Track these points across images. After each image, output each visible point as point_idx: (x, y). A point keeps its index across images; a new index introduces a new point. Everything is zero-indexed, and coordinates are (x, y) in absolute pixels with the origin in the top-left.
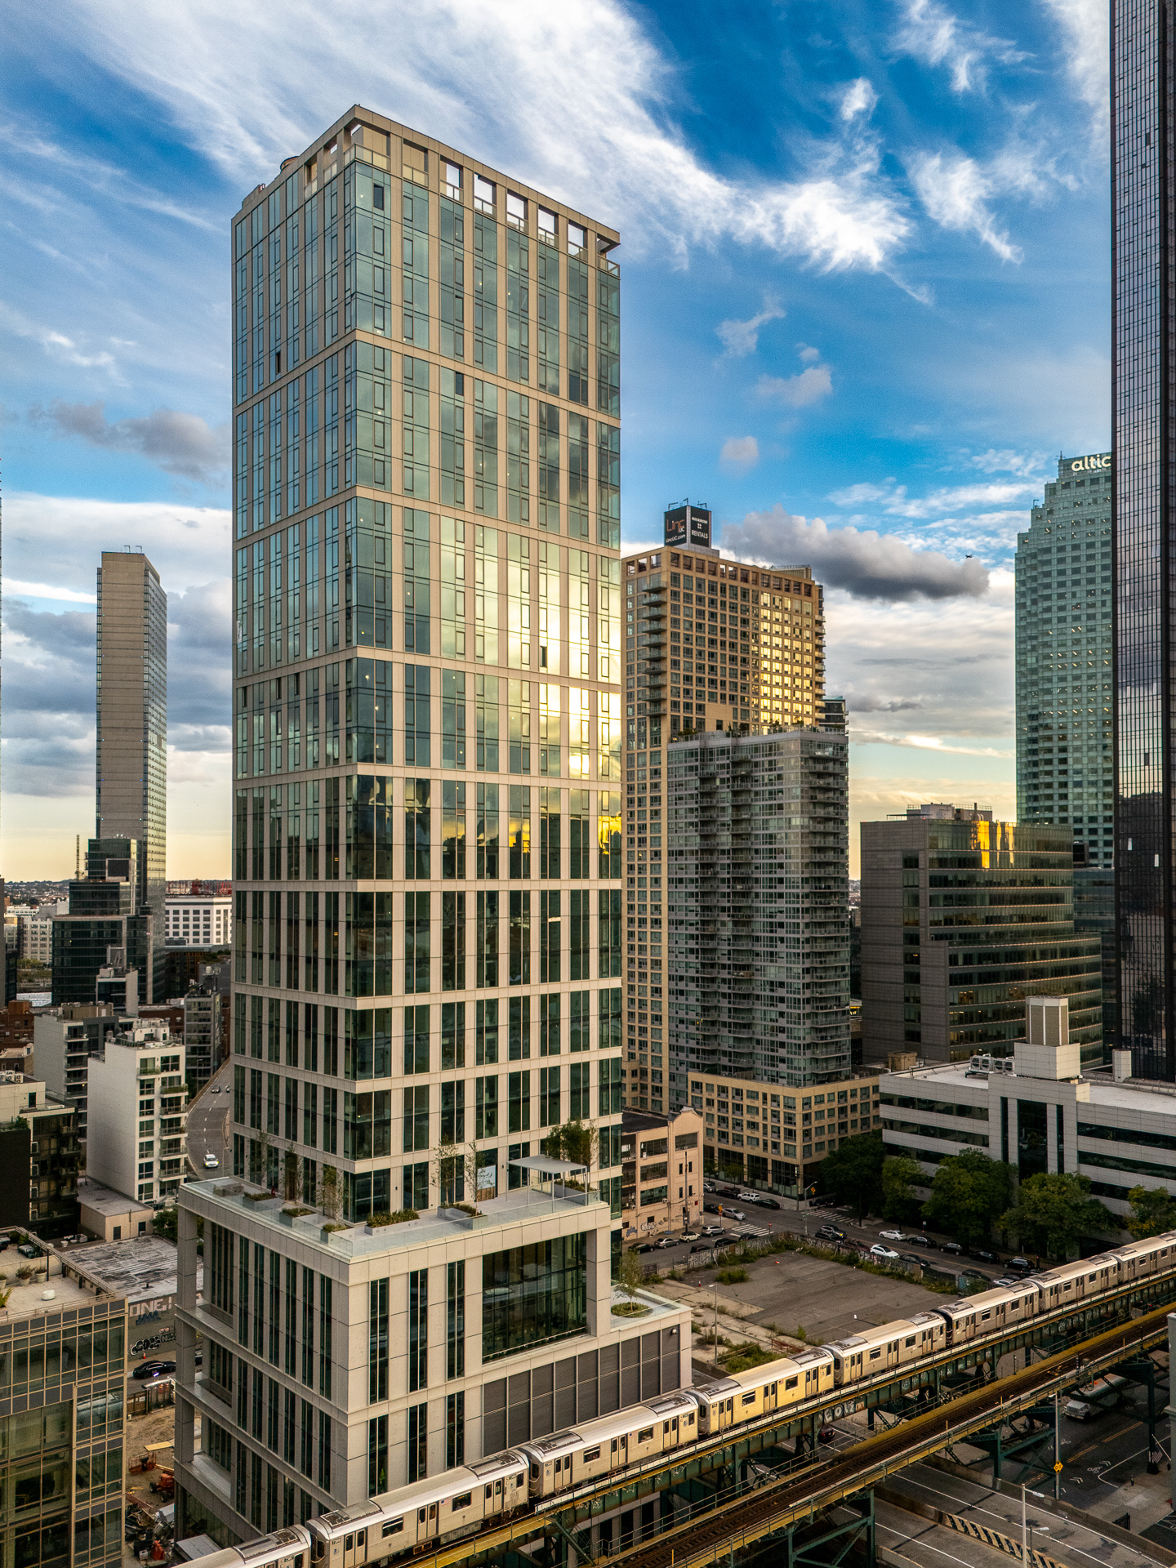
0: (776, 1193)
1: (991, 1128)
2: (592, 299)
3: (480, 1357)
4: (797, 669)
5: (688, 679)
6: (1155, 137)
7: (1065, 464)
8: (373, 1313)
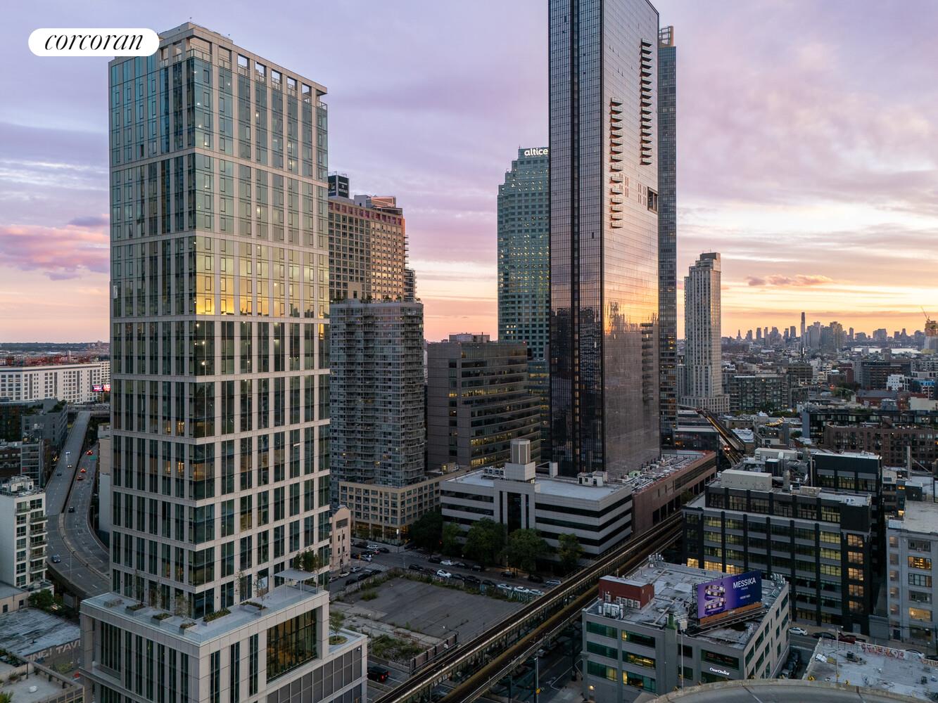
0: (387, 543)
1: (495, 506)
2: (314, 123)
3: (265, 680)
4: (395, 263)
5: (338, 269)
6: (569, 18)
7: (521, 152)
8: (212, 670)
